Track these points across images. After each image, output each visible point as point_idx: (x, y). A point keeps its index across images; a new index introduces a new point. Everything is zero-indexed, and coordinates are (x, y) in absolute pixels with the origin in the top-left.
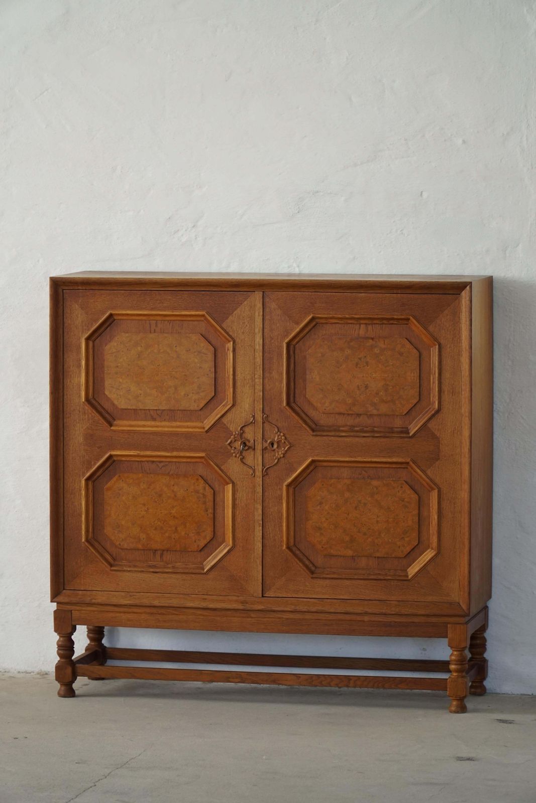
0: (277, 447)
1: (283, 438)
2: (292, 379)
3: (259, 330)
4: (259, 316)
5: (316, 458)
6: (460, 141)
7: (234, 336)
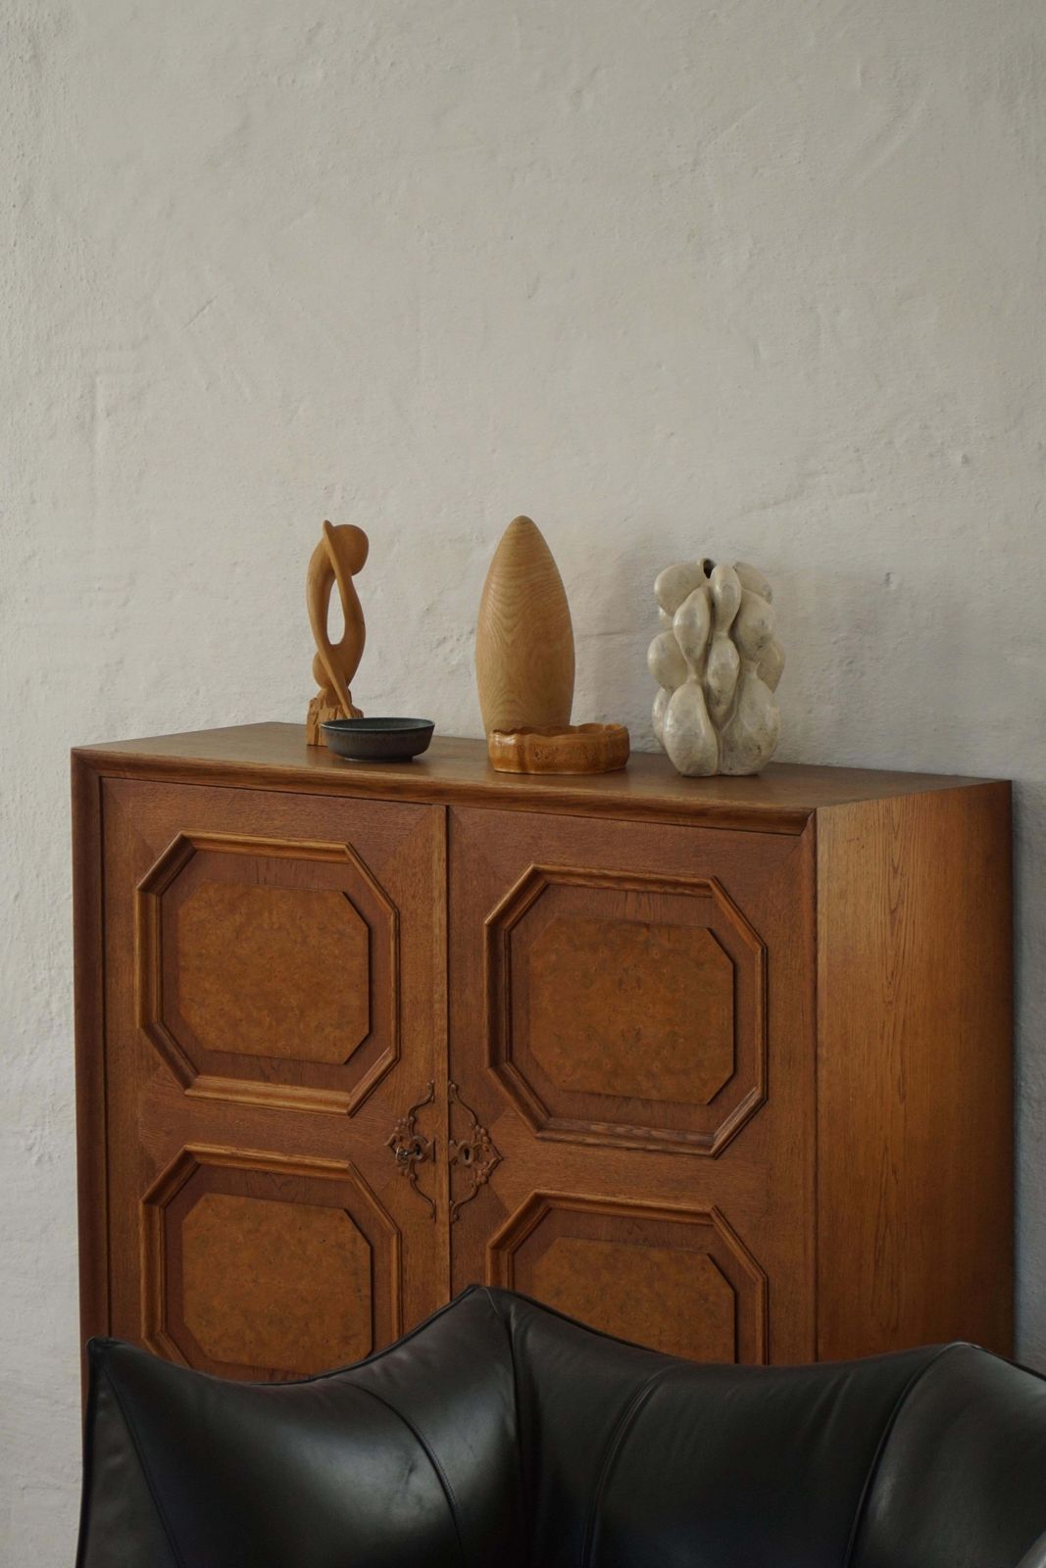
0: (474, 1160)
1: (485, 1138)
2: (503, 1007)
4: (439, 860)
5: (542, 1190)
6: (958, 458)
7: (398, 901)
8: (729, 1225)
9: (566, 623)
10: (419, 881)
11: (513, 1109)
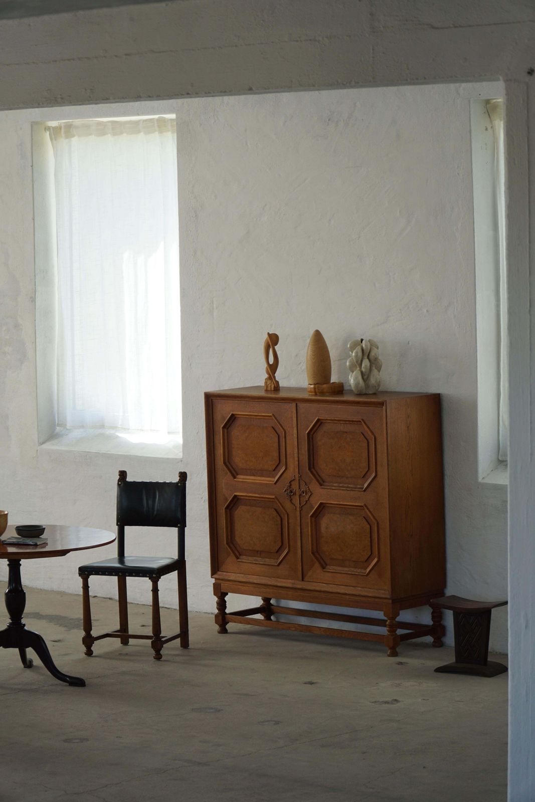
0: (305, 494)
1: (308, 488)
3: (295, 426)
4: (295, 417)
5: (322, 501)
7: (285, 428)
8: (368, 509)
9: (329, 357)
10: (290, 423)
11: (314, 481)
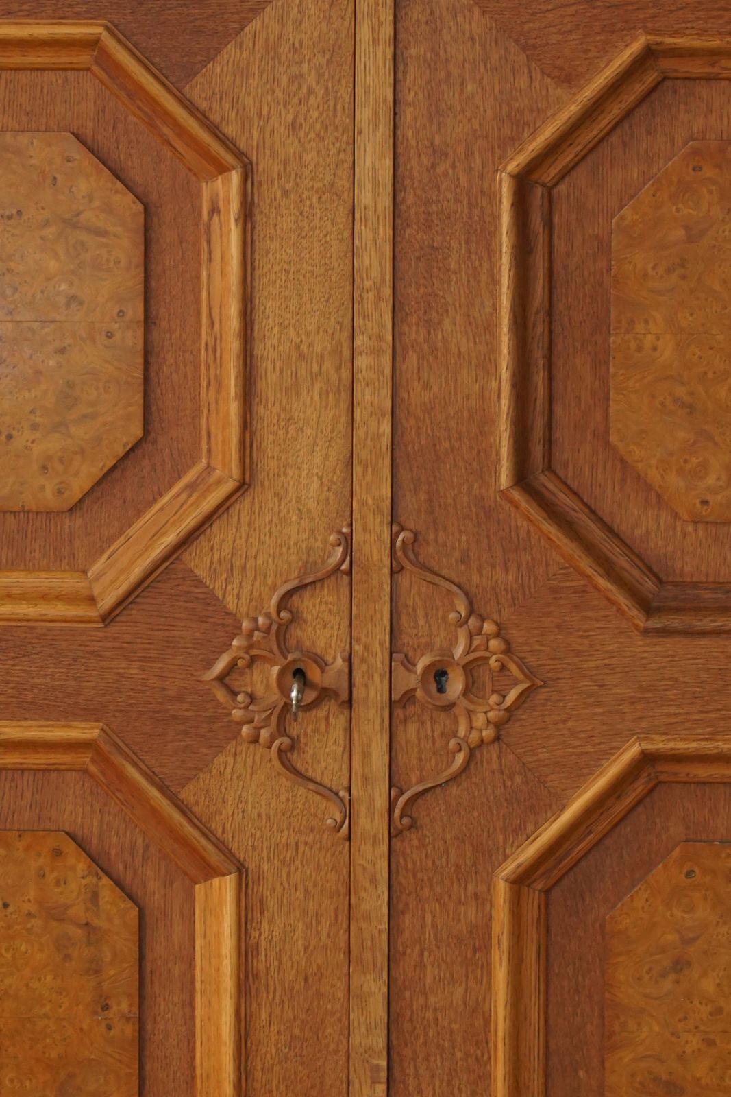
0: (466, 692)
1: (494, 644)
2: (538, 355)
3: (375, 113)
5: (661, 744)
10: (311, 91)
